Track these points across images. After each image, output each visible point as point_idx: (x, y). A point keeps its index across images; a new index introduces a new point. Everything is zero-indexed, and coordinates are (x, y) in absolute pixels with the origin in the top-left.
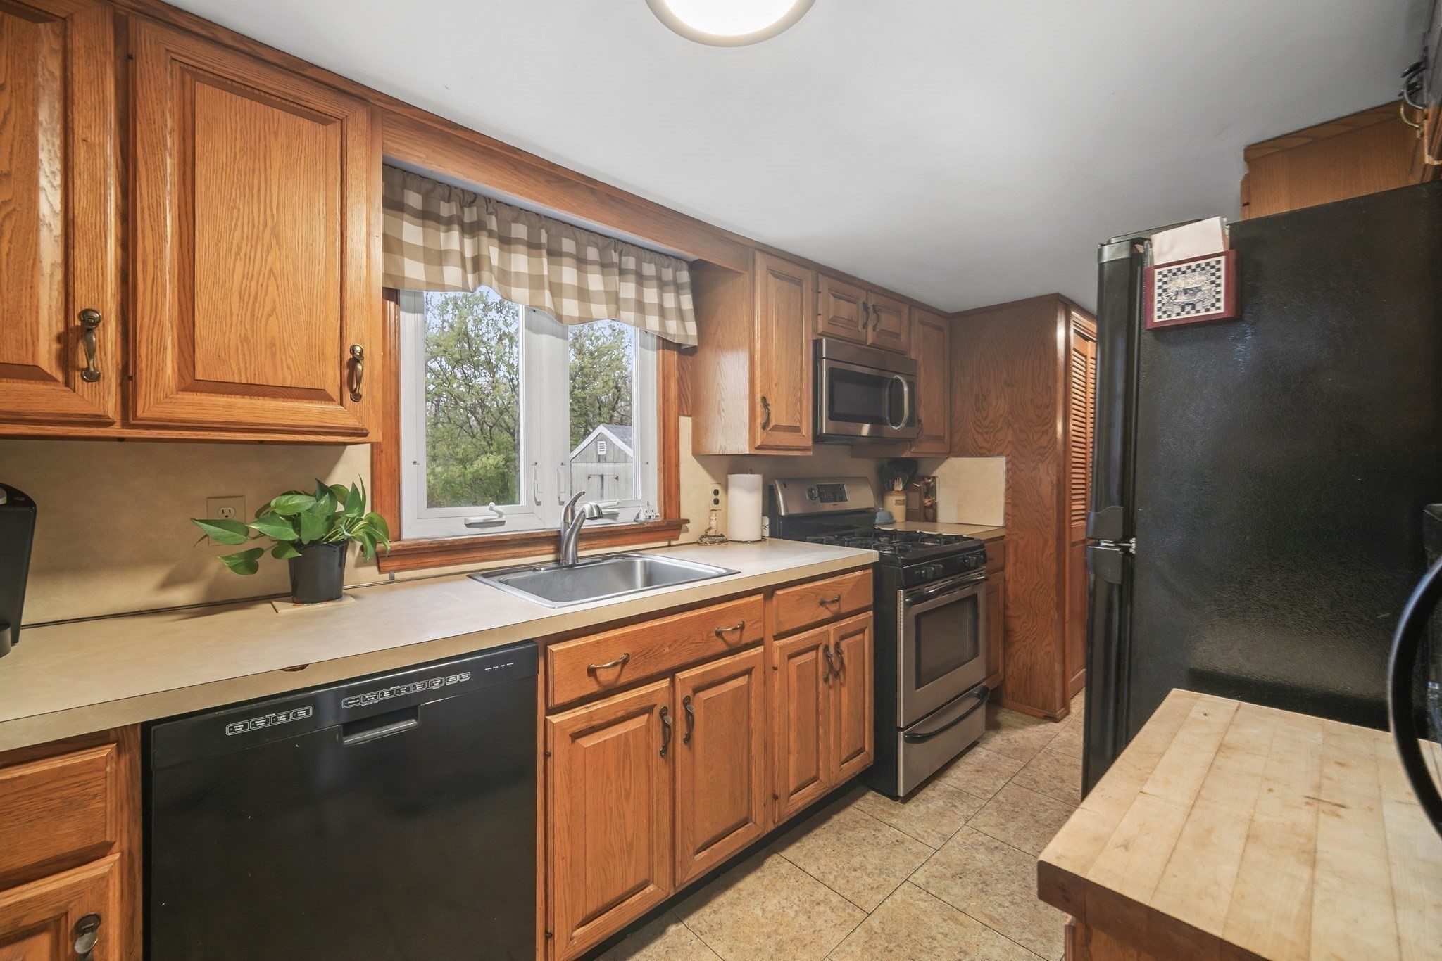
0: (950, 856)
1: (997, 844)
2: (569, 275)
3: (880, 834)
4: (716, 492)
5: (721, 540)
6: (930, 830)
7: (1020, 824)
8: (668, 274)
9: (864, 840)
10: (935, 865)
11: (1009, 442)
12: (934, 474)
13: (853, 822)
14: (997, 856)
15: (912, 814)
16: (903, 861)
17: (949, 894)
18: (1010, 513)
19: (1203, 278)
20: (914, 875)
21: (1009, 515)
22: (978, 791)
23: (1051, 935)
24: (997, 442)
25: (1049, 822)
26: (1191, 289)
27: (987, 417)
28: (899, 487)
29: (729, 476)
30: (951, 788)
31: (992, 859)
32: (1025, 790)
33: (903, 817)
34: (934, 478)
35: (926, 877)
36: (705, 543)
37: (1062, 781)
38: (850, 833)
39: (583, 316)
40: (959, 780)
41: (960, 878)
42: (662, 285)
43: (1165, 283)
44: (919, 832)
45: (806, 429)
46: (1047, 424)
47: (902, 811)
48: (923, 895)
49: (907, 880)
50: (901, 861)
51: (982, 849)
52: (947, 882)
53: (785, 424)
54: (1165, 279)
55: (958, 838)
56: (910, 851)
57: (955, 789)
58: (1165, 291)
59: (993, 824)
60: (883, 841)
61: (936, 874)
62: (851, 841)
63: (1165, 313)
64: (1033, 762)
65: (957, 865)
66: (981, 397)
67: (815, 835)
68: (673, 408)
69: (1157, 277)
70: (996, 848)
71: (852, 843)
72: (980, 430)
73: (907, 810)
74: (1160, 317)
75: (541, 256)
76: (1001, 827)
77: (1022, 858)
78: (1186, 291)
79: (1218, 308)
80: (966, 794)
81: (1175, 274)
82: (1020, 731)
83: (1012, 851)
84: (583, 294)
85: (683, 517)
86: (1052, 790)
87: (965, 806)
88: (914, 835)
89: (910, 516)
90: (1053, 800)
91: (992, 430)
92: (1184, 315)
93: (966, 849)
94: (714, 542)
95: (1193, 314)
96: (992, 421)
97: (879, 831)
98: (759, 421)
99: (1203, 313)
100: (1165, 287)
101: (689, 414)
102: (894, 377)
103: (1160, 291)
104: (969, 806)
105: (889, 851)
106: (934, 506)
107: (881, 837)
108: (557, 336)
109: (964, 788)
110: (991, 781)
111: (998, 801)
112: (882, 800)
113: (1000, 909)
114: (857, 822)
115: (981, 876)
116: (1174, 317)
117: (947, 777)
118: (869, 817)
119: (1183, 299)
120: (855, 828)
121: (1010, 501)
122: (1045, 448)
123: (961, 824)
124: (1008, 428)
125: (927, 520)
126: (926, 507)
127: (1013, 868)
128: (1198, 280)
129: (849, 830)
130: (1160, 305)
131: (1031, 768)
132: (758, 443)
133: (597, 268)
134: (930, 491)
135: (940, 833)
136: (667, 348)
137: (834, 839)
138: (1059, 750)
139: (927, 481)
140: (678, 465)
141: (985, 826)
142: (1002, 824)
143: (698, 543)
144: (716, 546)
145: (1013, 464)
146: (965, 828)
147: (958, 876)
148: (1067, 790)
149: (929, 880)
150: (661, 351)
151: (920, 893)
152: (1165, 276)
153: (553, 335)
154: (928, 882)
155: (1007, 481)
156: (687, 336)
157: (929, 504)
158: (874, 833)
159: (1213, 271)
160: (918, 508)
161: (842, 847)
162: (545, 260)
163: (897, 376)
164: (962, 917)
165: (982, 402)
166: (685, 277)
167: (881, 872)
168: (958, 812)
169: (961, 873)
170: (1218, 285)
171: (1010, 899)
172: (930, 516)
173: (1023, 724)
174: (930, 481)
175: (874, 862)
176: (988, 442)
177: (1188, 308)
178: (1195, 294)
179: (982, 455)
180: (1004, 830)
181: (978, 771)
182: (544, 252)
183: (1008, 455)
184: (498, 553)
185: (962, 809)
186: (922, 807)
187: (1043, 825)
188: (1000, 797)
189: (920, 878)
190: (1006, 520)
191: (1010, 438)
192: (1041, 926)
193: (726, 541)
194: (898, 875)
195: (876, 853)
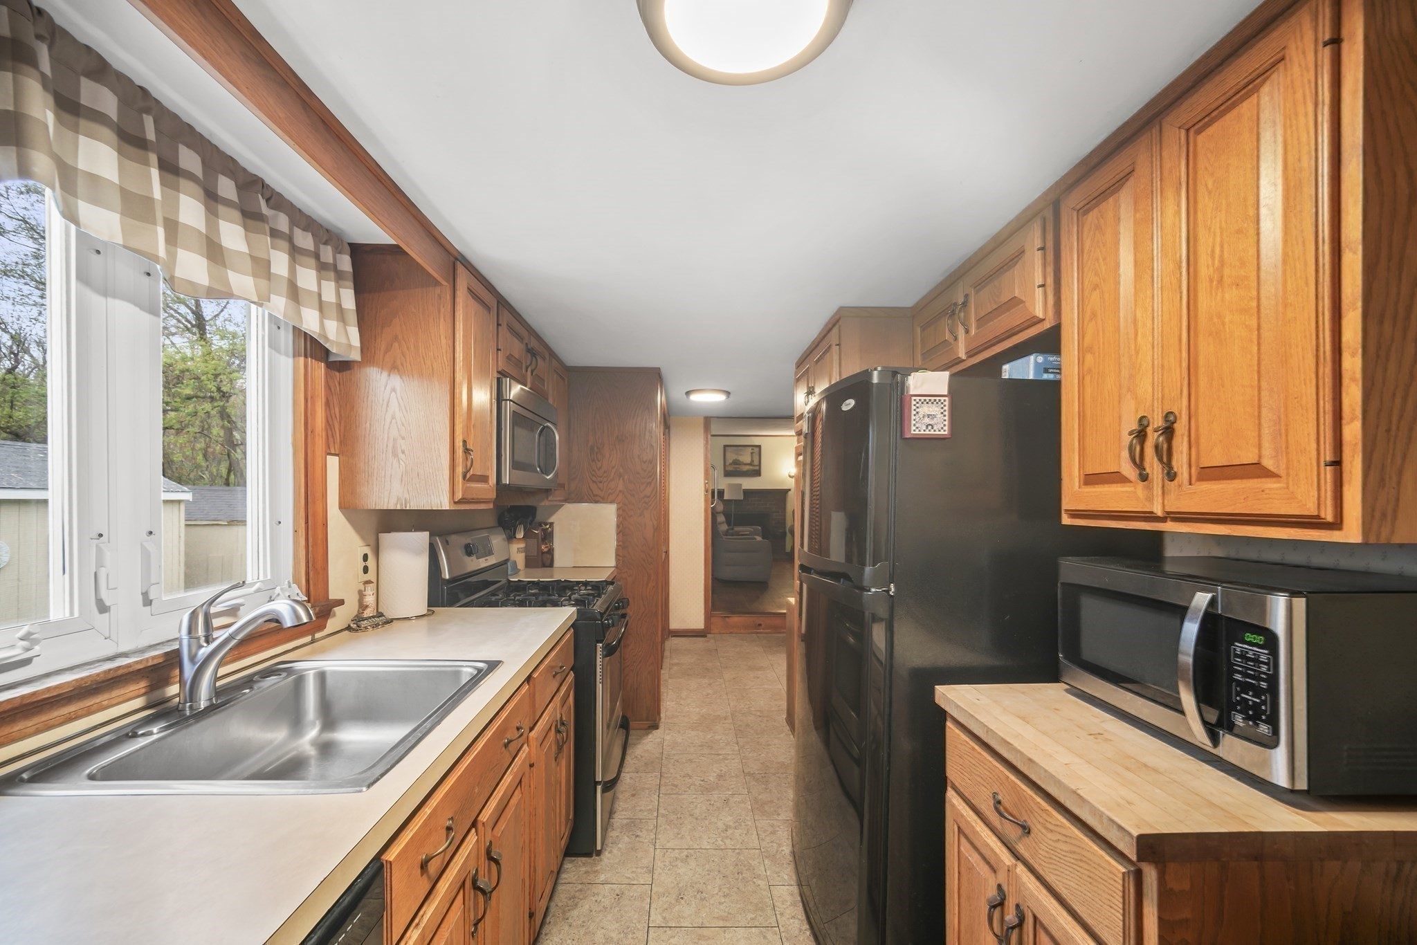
0: (663, 883)
1: (685, 853)
2: (191, 211)
3: (600, 897)
4: (365, 558)
5: (382, 621)
6: (634, 869)
7: (689, 827)
8: (327, 254)
9: (591, 911)
10: (659, 898)
11: (620, 491)
12: (550, 520)
13: (570, 899)
14: (693, 863)
15: (612, 861)
16: (634, 911)
17: (683, 918)
18: (621, 554)
19: (936, 409)
20: (651, 919)
21: (620, 556)
22: (645, 813)
23: (760, 905)
24: (610, 491)
25: (704, 815)
26: (931, 415)
27: (600, 468)
28: (520, 535)
29: (381, 535)
30: (625, 821)
31: (691, 867)
32: (674, 796)
33: (608, 869)
34: (551, 524)
35: (660, 914)
36: (366, 628)
37: (690, 777)
38: (575, 913)
39: (216, 286)
40: (626, 811)
41: (682, 898)
42: (322, 267)
43: (918, 408)
44: (628, 876)
45: (493, 480)
46: (650, 476)
47: (602, 863)
48: (669, 932)
49: (649, 927)
50: (633, 912)
51: (678, 862)
52: (677, 908)
53: (479, 474)
54: (918, 405)
55: (659, 864)
56: (634, 898)
57: (628, 821)
58: (917, 413)
59: (673, 837)
60: (606, 902)
61: (665, 906)
62: (582, 920)
63: (917, 428)
64: (663, 770)
65: (673, 888)
66: (596, 448)
67: (546, 934)
68: (320, 443)
69: (914, 403)
70: (687, 856)
71: (584, 922)
72: (594, 479)
73: (606, 860)
74: (914, 430)
75: (146, 163)
76: (679, 836)
77: (707, 855)
78: (929, 416)
79: (945, 431)
80: (639, 820)
81: (922, 403)
82: (639, 746)
83: (698, 854)
84: (214, 251)
85: (333, 595)
86: (689, 788)
87: (644, 832)
88: (627, 881)
89: (529, 563)
90: (695, 796)
91: (605, 479)
92: (927, 432)
93: (669, 870)
94: (377, 625)
95: (932, 432)
96: (605, 472)
97: (598, 894)
98: (460, 470)
99: (937, 433)
100: (918, 410)
101: (337, 452)
102: (545, 425)
103: (915, 413)
104: (647, 830)
105: (617, 909)
106: (551, 552)
107: (603, 900)
108: (142, 308)
109: (634, 816)
110: (648, 799)
111: (663, 816)
112: (580, 862)
113: (722, 907)
114: (574, 897)
115: (693, 887)
116: (922, 432)
117: (615, 812)
118: (580, 886)
119: (927, 421)
120: (576, 905)
121: (621, 543)
122: (649, 497)
123: (652, 850)
124: (619, 479)
125: (544, 566)
126: (543, 553)
127: (707, 867)
128: (934, 409)
129: (572, 909)
130: (915, 422)
131: (666, 775)
132: (459, 496)
133: (236, 214)
134: (548, 536)
135: (643, 867)
136: (312, 357)
137: (566, 928)
138: (673, 752)
139: (544, 527)
140: (325, 525)
141: (668, 842)
142: (678, 834)
143: (349, 628)
144: (380, 629)
145: (624, 511)
146: (658, 852)
147: (680, 898)
148: (697, 783)
149: (664, 915)
150: (302, 359)
151: (666, 932)
152: (918, 403)
153: (136, 305)
154: (664, 918)
155: (618, 526)
156: (350, 346)
157: (546, 550)
158: (594, 899)
159: (942, 406)
160: (536, 554)
161: (579, 931)
162: (155, 173)
163: (549, 424)
164: (705, 932)
165: (597, 454)
166: (346, 263)
167: (626, 934)
168: (643, 840)
169: (680, 894)
170: (945, 416)
171: (721, 894)
172: (548, 563)
173: (638, 739)
174: (548, 526)
175: (613, 927)
176: (602, 491)
177: (930, 427)
178: (933, 419)
179: (596, 502)
180: (682, 838)
181: (633, 795)
182: (153, 158)
183: (619, 503)
184: (30, 723)
185: (646, 836)
186: (615, 851)
187: (702, 819)
188: (662, 811)
189: (656, 919)
190: (617, 560)
191: (621, 487)
192: (751, 903)
193: (391, 621)
194: (639, 927)
195: (609, 917)
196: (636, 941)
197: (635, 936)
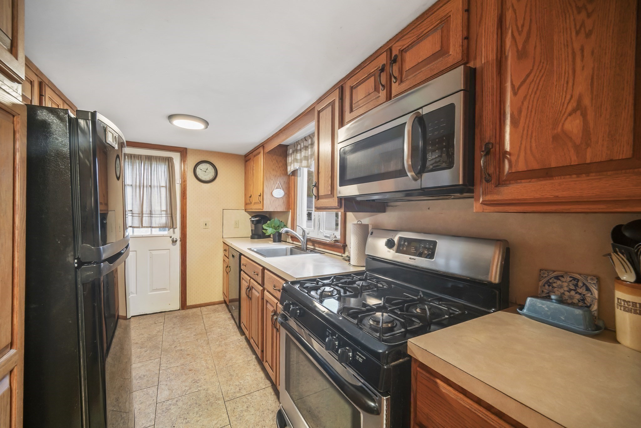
194: (235, 422)
195: (252, 421)
196: (234, 415)
197: (235, 417)
